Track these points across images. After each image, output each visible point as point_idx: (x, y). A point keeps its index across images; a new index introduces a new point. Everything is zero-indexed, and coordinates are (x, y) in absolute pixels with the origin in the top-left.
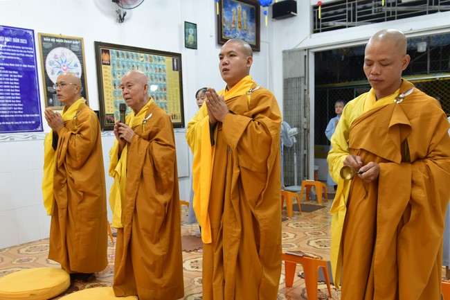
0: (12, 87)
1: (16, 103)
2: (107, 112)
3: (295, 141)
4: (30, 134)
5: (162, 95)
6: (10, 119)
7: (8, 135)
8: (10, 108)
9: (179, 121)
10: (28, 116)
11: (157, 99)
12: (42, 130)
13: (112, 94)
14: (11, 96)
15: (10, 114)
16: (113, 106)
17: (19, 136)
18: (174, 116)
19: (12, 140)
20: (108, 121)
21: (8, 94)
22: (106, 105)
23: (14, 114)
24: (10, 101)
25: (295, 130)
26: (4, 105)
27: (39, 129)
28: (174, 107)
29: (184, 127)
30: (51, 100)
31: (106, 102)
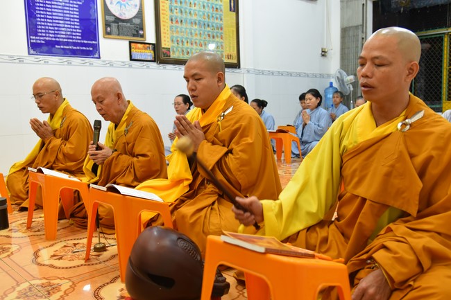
0: (71, 12)
1: (75, 29)
2: (163, 46)
3: (352, 89)
4: (87, 60)
5: (219, 35)
6: (67, 44)
7: (65, 59)
8: (69, 33)
9: (235, 61)
10: (85, 42)
11: (213, 37)
12: (99, 58)
13: (169, 29)
14: (70, 21)
15: (68, 39)
16: (169, 40)
17: (77, 60)
18: (229, 57)
19: (70, 63)
20: (164, 55)
21: (68, 19)
22: (163, 39)
23: (73, 39)
24: (69, 26)
25: (352, 77)
26: (63, 29)
27: (97, 56)
28: (230, 47)
29: (239, 67)
30: (109, 29)
31: (162, 35)
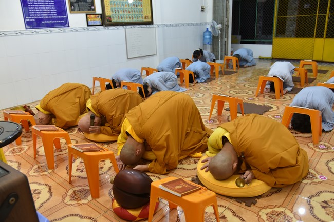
1: (52, 9)
2: (107, 15)
3: (220, 33)
4: (62, 29)
5: (140, 4)
6: (49, 19)
7: (49, 29)
8: (49, 13)
9: (150, 20)
10: (59, 17)
11: (137, 6)
12: (69, 26)
13: (109, 3)
14: (49, 4)
15: (49, 16)
16: (110, 10)
17: (55, 30)
18: (147, 17)
19: (51, 32)
20: (108, 20)
21: (47, 3)
22: (106, 10)
23: (51, 16)
24: (48, 8)
25: (220, 25)
26: (45, 10)
27: (67, 25)
28: (147, 11)
29: (153, 24)
30: (73, 7)
31: (106, 8)
